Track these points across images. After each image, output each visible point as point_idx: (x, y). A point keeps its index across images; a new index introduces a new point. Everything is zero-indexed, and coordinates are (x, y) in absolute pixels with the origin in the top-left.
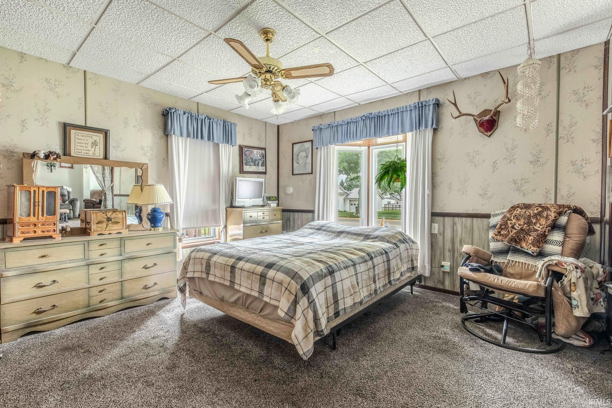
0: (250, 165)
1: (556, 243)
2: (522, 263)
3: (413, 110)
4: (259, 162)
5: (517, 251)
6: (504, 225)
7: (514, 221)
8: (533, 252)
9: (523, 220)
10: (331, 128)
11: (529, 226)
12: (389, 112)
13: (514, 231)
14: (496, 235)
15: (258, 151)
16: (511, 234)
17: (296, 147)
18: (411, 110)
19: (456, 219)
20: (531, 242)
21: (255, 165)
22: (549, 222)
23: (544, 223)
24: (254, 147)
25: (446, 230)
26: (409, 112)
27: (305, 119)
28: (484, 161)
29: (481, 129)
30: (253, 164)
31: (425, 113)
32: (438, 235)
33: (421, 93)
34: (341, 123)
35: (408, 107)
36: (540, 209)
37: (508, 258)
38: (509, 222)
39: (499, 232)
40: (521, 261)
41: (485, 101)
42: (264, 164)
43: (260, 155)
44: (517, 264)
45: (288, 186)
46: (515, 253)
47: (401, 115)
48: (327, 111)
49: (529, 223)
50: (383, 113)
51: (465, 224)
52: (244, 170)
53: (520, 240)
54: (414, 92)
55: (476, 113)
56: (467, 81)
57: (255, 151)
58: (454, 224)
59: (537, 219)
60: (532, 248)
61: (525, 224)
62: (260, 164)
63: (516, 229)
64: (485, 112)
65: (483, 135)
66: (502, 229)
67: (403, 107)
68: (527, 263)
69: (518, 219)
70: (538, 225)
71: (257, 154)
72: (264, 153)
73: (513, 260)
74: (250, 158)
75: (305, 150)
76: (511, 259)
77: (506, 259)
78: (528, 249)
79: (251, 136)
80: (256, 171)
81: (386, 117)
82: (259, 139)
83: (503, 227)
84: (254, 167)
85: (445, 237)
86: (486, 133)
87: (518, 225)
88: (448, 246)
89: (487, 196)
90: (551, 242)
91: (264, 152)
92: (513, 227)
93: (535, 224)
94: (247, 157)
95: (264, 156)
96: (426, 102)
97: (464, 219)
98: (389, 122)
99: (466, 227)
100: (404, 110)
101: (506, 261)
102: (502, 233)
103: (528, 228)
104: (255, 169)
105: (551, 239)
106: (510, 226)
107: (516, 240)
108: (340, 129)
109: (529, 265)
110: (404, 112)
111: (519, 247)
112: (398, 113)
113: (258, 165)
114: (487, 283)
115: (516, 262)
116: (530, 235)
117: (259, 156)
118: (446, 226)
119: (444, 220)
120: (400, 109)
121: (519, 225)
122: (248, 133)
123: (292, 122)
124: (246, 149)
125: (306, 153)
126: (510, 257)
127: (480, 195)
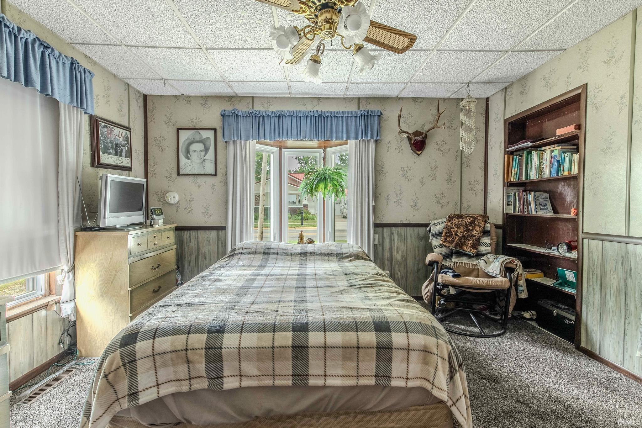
0: (110, 154)
1: (486, 245)
2: (465, 263)
3: (358, 118)
4: (122, 150)
5: (460, 254)
6: (449, 233)
7: (456, 229)
8: (473, 254)
9: (462, 228)
10: (254, 117)
11: (468, 233)
12: (333, 114)
13: (458, 238)
14: (444, 242)
15: (121, 131)
16: (456, 240)
17: (184, 136)
18: (356, 117)
19: (393, 229)
20: (470, 245)
21: (116, 154)
22: (482, 229)
23: (478, 230)
24: (115, 123)
25: (384, 240)
26: (354, 119)
27: (202, 96)
28: (415, 176)
29: (413, 147)
30: (114, 152)
31: (371, 124)
32: (378, 246)
33: (360, 102)
34: (270, 114)
35: (354, 113)
36: (472, 219)
37: (453, 260)
38: (452, 230)
39: (446, 239)
40: (464, 262)
41: (415, 123)
42: (129, 155)
43: (123, 137)
44: (461, 265)
45: (169, 191)
46: (457, 256)
47: (346, 119)
48: (246, 93)
49: (468, 230)
50: (326, 113)
51: (400, 234)
52: (102, 161)
53: (462, 245)
54: (353, 98)
55: (411, 132)
56: (401, 100)
57: (117, 130)
58: (392, 233)
59: (473, 227)
60: (473, 250)
61: (464, 231)
62: (124, 154)
63: (459, 236)
64: (417, 133)
65: (414, 153)
66: (447, 236)
67: (348, 112)
68: (468, 262)
69: (459, 228)
70: (475, 232)
71: (118, 135)
72: (129, 136)
73: (458, 261)
74: (109, 141)
75: (203, 141)
76: (456, 261)
77: (452, 262)
78: (469, 252)
79: (108, 102)
80: (118, 164)
81: (329, 119)
82: (120, 110)
83: (448, 235)
84: (116, 157)
85: (384, 247)
86: (417, 152)
87: (459, 232)
88: (387, 254)
89: (417, 208)
90: (483, 244)
91: (128, 133)
92: (456, 234)
93: (472, 230)
94: (105, 138)
95: (129, 140)
96: (371, 111)
97: (399, 228)
98: (332, 125)
99: (401, 236)
100: (350, 115)
101: (453, 263)
102: (448, 239)
103: (467, 234)
104: (117, 162)
105: (482, 242)
106: (454, 233)
107: (460, 245)
108: (267, 121)
109: (469, 264)
110: (349, 118)
111: (462, 251)
112: (342, 117)
113: (121, 155)
114: (470, 286)
115: (460, 263)
116: (469, 240)
117: (121, 139)
118: (385, 236)
119: (383, 231)
120: (345, 114)
121: (461, 232)
122: (103, 97)
123: (176, 97)
124: (103, 124)
125: (205, 145)
126: (454, 259)
127: (412, 207)
